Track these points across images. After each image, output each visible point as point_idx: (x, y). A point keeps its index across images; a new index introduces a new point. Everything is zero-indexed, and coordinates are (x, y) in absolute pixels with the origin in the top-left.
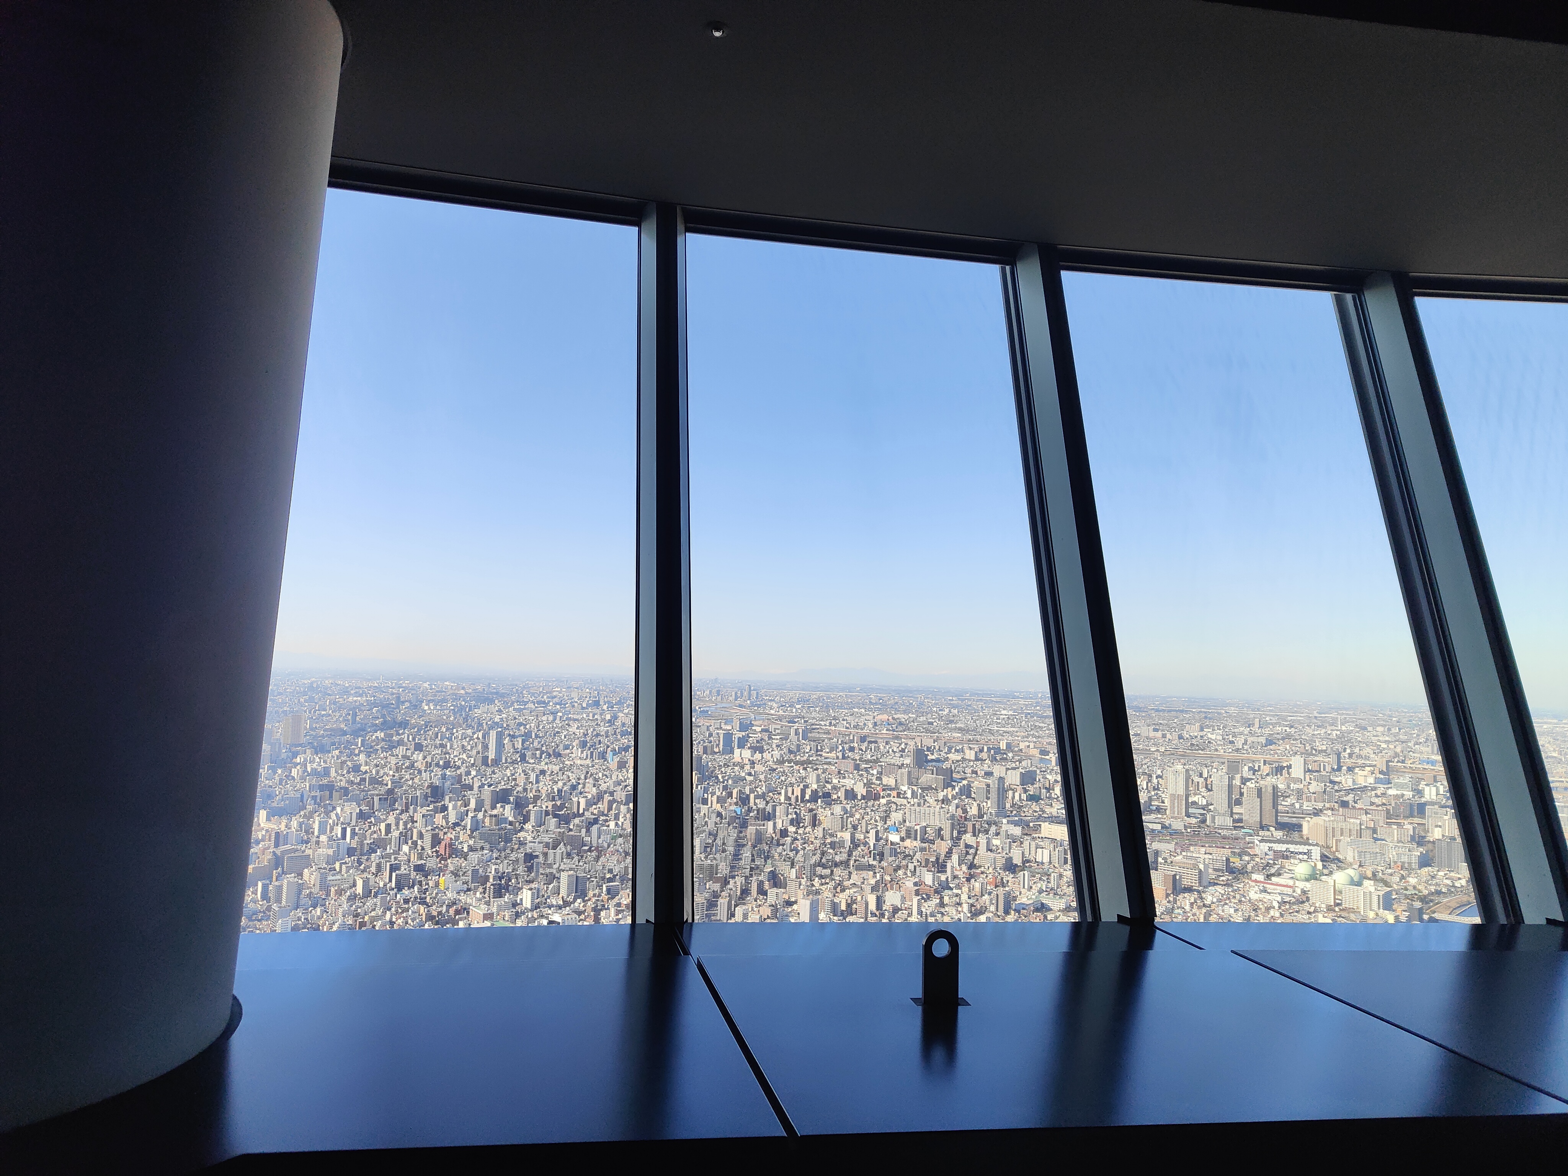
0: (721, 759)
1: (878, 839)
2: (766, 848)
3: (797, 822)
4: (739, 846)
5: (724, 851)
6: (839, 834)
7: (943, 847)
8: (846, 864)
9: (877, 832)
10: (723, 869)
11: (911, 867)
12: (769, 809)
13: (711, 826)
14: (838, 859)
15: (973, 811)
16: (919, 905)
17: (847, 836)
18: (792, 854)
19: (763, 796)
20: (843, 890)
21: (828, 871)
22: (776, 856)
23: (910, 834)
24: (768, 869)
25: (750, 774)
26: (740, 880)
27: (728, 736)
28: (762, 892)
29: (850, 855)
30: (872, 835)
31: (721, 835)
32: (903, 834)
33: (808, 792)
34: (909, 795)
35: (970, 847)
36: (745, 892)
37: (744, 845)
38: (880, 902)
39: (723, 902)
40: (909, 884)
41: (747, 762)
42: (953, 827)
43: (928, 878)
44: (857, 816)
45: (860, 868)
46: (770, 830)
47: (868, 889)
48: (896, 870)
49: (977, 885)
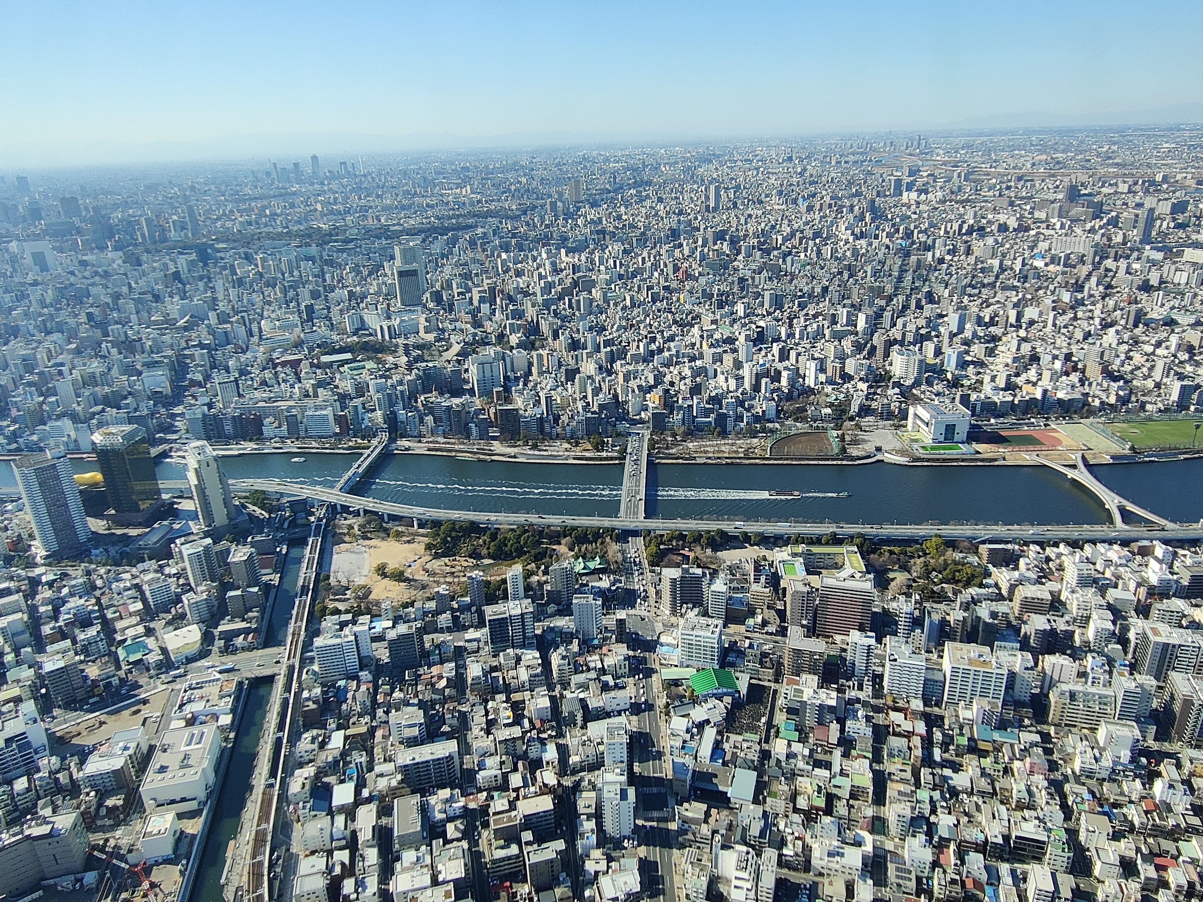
0: (891, 201)
1: (1024, 264)
2: (925, 273)
3: (953, 252)
4: (903, 271)
5: (890, 275)
6: (989, 261)
7: (1084, 270)
8: (993, 285)
9: (1024, 259)
10: (889, 289)
11: (1051, 287)
12: (930, 242)
13: (881, 255)
14: (986, 281)
15: (1119, 239)
16: (1055, 318)
17: (996, 263)
18: (946, 278)
19: (925, 231)
20: (988, 306)
21: (977, 291)
22: (933, 279)
23: (1054, 260)
24: (926, 289)
25: (915, 213)
26: (901, 298)
27: (898, 182)
28: (919, 306)
29: (997, 277)
30: (1019, 261)
31: (888, 263)
32: (1047, 260)
33: (965, 227)
34: (1058, 226)
35: (1110, 270)
36: (905, 307)
37: (907, 271)
38: (1019, 316)
39: (887, 315)
40: (1048, 302)
41: (913, 202)
42: (1096, 254)
43: (1066, 297)
44: (1007, 246)
45: (1004, 288)
46: (930, 258)
47: (1011, 305)
48: (1037, 290)
49: (1111, 303)
